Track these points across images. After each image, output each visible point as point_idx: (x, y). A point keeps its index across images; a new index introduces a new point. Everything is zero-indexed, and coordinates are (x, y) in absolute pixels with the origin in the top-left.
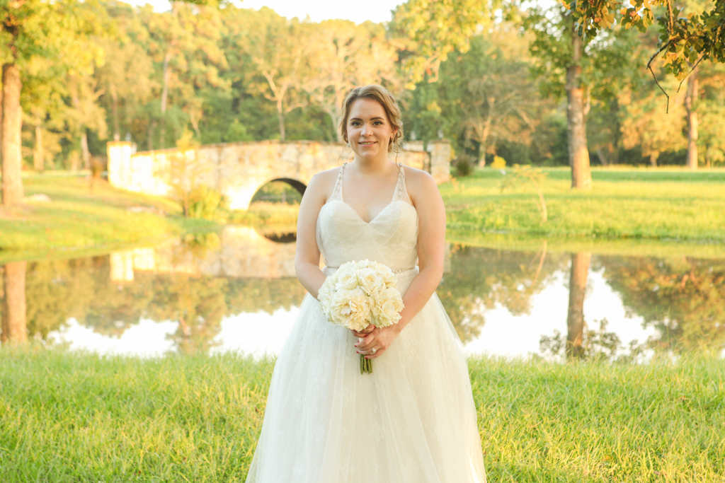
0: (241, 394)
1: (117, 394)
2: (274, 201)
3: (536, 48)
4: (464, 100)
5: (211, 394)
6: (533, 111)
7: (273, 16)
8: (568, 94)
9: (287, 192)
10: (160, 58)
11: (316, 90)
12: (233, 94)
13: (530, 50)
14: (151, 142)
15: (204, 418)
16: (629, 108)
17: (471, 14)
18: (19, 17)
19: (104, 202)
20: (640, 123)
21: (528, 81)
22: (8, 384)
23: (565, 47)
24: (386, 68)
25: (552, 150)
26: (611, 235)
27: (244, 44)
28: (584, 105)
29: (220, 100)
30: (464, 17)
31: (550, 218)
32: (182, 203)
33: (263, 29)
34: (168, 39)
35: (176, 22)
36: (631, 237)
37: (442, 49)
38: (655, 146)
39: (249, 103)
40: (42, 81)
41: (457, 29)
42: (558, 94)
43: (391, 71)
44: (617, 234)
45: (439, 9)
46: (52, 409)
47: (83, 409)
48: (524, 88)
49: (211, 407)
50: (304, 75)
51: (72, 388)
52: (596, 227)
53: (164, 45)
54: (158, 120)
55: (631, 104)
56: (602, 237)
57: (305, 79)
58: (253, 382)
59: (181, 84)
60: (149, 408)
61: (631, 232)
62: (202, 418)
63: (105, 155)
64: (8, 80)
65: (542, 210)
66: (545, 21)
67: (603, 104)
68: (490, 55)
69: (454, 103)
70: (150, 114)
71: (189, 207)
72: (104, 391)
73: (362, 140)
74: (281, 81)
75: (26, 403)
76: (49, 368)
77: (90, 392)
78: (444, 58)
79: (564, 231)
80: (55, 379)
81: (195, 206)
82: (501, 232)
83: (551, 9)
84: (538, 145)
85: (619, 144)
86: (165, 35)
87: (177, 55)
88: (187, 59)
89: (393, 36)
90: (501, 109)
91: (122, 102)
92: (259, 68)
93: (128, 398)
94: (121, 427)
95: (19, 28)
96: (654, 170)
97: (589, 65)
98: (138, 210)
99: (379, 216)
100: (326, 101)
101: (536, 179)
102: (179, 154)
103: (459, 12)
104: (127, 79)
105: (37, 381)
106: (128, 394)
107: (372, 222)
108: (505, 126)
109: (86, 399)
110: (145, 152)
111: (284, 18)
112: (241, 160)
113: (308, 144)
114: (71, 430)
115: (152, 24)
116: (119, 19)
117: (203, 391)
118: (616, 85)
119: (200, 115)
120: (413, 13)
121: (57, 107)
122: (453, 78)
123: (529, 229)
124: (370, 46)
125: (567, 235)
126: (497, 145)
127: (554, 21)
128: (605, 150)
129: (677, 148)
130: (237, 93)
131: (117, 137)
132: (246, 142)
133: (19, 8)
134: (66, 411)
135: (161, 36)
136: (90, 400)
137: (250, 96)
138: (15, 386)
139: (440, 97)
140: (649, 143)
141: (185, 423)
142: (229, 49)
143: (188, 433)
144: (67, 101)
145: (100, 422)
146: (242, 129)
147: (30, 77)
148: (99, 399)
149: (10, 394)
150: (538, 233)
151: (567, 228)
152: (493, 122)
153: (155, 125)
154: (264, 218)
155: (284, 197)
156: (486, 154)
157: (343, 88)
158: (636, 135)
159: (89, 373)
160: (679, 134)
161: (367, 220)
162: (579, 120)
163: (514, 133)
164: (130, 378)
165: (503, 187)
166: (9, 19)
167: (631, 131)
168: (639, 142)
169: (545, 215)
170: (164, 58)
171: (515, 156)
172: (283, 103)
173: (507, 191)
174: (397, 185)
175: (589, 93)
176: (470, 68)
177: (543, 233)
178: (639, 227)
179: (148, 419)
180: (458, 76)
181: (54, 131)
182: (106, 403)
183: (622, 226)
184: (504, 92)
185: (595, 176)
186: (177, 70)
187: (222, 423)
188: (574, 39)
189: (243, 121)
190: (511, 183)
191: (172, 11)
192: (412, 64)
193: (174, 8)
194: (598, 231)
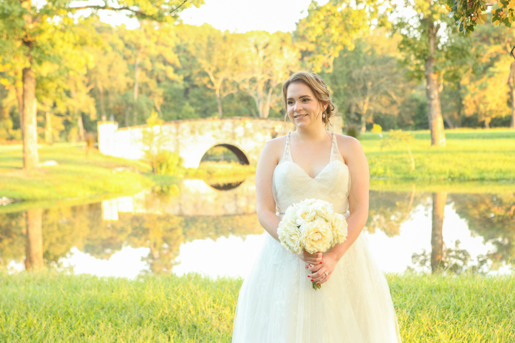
0: (207, 307)
1: (115, 309)
2: (217, 161)
3: (402, 46)
4: (349, 84)
5: (184, 307)
6: (399, 91)
7: (211, 30)
8: (427, 77)
9: (225, 154)
10: (132, 61)
11: (244, 81)
12: (184, 85)
13: (399, 47)
14: (127, 121)
15: (181, 326)
16: (468, 87)
17: (355, 23)
18: (33, 35)
19: (96, 164)
20: (476, 98)
21: (395, 70)
22: (34, 303)
23: (424, 44)
24: (293, 64)
25: (414, 118)
26: (462, 179)
27: (192, 50)
28: (439, 85)
29: (176, 90)
30: (350, 25)
31: (417, 168)
32: (152, 164)
33: (205, 39)
34: (138, 48)
35: (143, 36)
36: (477, 180)
37: (335, 48)
38: (488, 114)
39: (196, 91)
40: (51, 79)
41: (345, 34)
42: (419, 78)
43: (296, 65)
44: (466, 178)
45: (332, 20)
46: (67, 322)
47: (90, 321)
48: (393, 74)
49: (185, 317)
50: (235, 70)
51: (82, 304)
52: (451, 173)
53: (135, 52)
54: (132, 105)
55: (470, 84)
56: (456, 181)
57: (235, 73)
58: (214, 297)
59: (147, 79)
60: (139, 319)
61: (477, 176)
62: (179, 326)
63: (96, 131)
64: (27, 80)
65: (411, 162)
66: (408, 26)
67: (452, 84)
68: (367, 52)
69: (342, 87)
70: (126, 101)
71: (156, 166)
72: (105, 306)
73: (295, 114)
74: (218, 75)
75: (48, 317)
76: (64, 290)
77: (95, 308)
78: (337, 55)
79: (427, 177)
80: (68, 298)
81: (161, 166)
82: (382, 179)
83: (412, 18)
84: (403, 115)
85: (462, 112)
86: (135, 45)
87: (144, 59)
88: (152, 61)
89: (297, 41)
90: (376, 90)
91: (106, 93)
92: (203, 66)
93: (124, 311)
94: (120, 334)
95: (34, 43)
96: (488, 131)
97: (441, 57)
98: (120, 169)
99: (321, 172)
100: (251, 88)
101: (406, 140)
102: (148, 129)
103: (347, 22)
104: (109, 77)
105: (55, 300)
106: (123, 308)
107: (316, 178)
108: (379, 102)
109: (91, 313)
110: (124, 128)
111: (219, 31)
112: (192, 132)
113: (240, 119)
114: (82, 337)
115: (127, 38)
116: (104, 34)
117: (178, 304)
118: (461, 71)
119: (161, 100)
120: (312, 24)
121: (61, 98)
122: (341, 69)
123: (402, 176)
124: (281, 48)
125: (430, 179)
126: (374, 116)
127: (415, 26)
128: (451, 118)
129: (504, 115)
130: (187, 85)
131: (104, 118)
132: (195, 119)
133: (33, 29)
134: (78, 323)
135: (133, 46)
136: (95, 313)
137: (196, 86)
138: (39, 304)
139: (332, 83)
140: (483, 112)
141: (166, 330)
142: (181, 54)
143: (169, 338)
144: (68, 94)
145: (103, 330)
146: (192, 109)
147: (42, 78)
148: (102, 313)
149: (36, 311)
150: (409, 179)
151: (430, 174)
152: (371, 100)
153: (130, 109)
154: (210, 173)
155: (222, 157)
156: (366, 123)
157: (263, 79)
158: (474, 106)
159: (94, 292)
160: (505, 105)
161: (313, 176)
162: (435, 96)
163: (386, 107)
164: (123, 296)
165: (382, 146)
166: (26, 36)
167: (470, 104)
168: (476, 111)
169: (413, 166)
170: (135, 61)
171: (386, 124)
172: (220, 91)
173: (385, 149)
174: (332, 148)
175: (441, 77)
176: (353, 62)
177: (412, 179)
178: (482, 172)
179: (139, 328)
180: (344, 68)
181: (59, 115)
182: (107, 315)
183: (470, 173)
184: (378, 78)
185: (448, 137)
186: (145, 70)
187: (194, 329)
188: (430, 38)
189: (192, 104)
190: (388, 143)
191: (140, 28)
192: (314, 59)
193: (142, 25)
194: (452, 176)
